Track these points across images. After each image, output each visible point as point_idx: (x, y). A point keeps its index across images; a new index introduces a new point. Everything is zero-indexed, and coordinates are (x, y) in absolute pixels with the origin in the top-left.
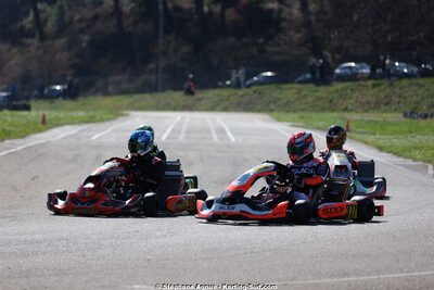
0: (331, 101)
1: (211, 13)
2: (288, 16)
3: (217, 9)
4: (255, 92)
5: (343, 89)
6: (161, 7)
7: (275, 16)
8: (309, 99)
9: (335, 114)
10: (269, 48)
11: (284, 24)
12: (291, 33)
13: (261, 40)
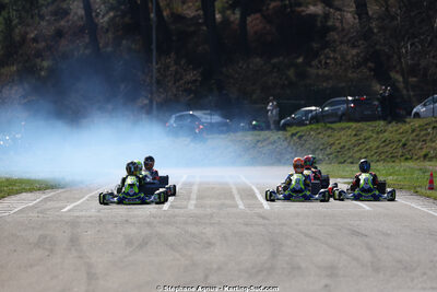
0: (404, 145)
1: (226, 21)
2: (338, 24)
3: (236, 16)
4: (293, 135)
5: (422, 128)
6: (152, 15)
7: (319, 24)
8: (373, 144)
9: (410, 164)
10: (313, 71)
11: (334, 35)
12: (344, 47)
13: (300, 60)
